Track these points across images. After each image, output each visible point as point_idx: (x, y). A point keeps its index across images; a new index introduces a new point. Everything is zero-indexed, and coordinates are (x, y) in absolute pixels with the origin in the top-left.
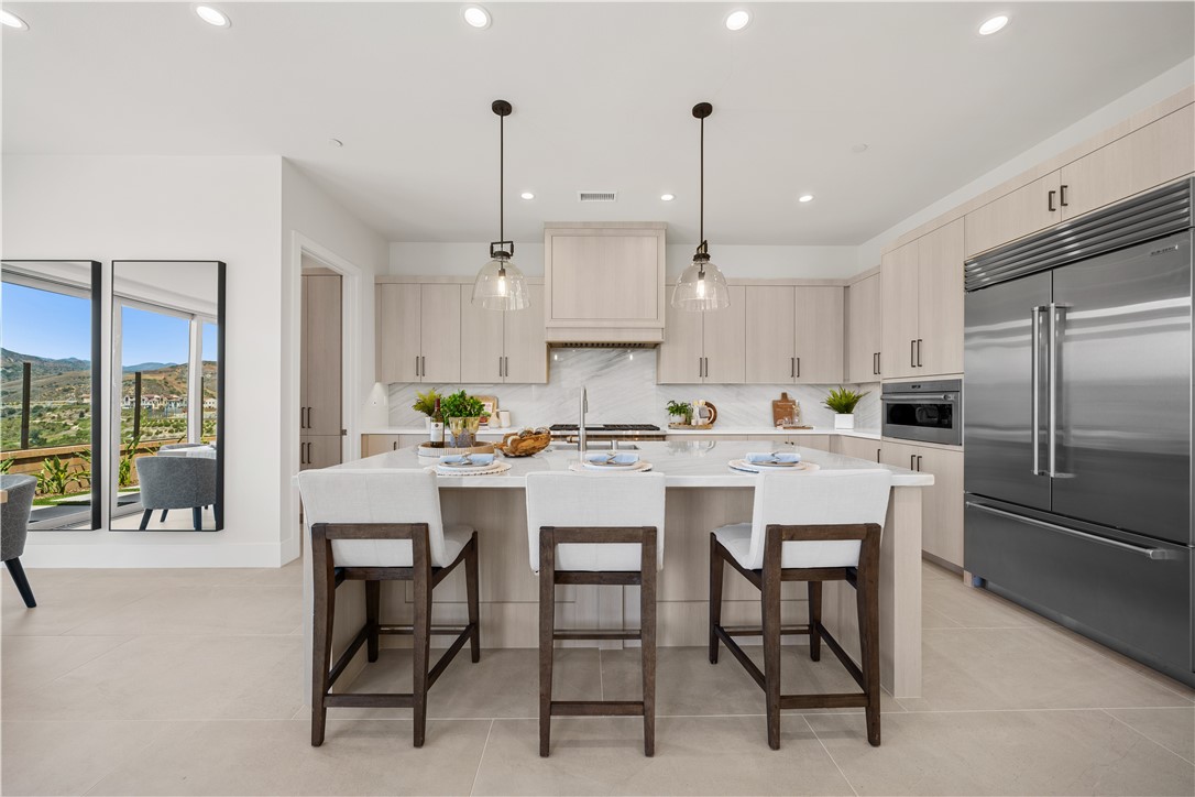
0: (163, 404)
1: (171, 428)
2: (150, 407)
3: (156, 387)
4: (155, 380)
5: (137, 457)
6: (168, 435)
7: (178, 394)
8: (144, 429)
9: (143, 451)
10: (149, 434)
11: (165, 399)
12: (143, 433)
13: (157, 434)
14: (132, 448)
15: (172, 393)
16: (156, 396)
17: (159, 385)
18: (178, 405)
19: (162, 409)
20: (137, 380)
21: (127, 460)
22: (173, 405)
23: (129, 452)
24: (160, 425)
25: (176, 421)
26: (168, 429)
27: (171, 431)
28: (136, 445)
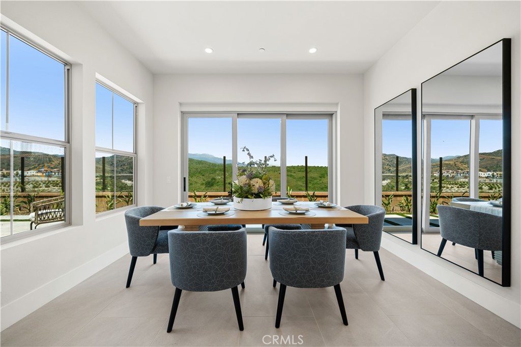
0: (454, 174)
1: (458, 185)
2: (448, 176)
3: (449, 167)
4: (450, 164)
5: (441, 200)
6: (457, 189)
7: (462, 170)
8: (445, 185)
9: (443, 197)
10: (448, 188)
11: (455, 172)
12: (444, 187)
13: (451, 188)
14: (438, 195)
15: (459, 169)
16: (451, 171)
17: (452, 166)
18: (462, 175)
19: (453, 177)
20: (441, 164)
21: (436, 201)
22: (459, 175)
23: (437, 197)
24: (453, 184)
25: (461, 182)
26: (457, 186)
27: (458, 187)
28: (440, 194)
